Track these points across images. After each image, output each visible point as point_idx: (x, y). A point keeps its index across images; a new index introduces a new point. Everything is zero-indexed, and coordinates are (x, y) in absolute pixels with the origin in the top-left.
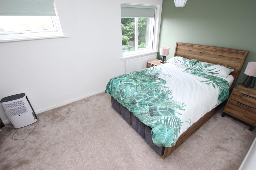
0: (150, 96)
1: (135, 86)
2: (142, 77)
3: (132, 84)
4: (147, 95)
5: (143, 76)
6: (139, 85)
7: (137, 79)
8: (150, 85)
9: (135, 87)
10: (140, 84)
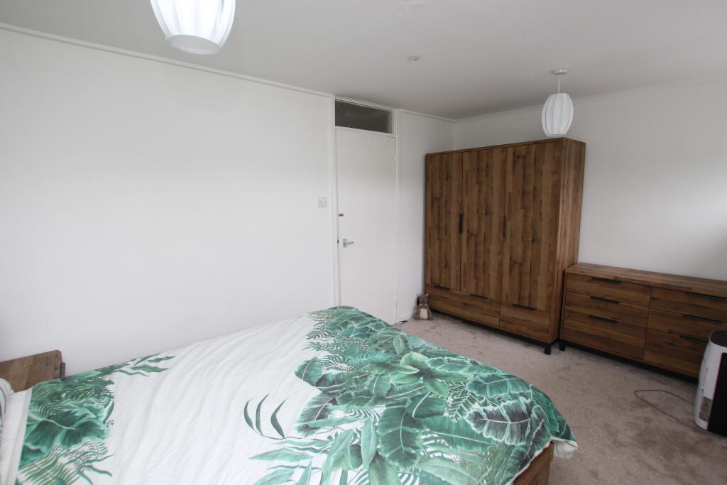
0: (367, 328)
1: (416, 350)
2: (400, 387)
3: (427, 356)
4: (373, 329)
5: (391, 391)
6: (403, 354)
7: (418, 375)
8: (363, 357)
9: (413, 347)
10: (401, 359)
